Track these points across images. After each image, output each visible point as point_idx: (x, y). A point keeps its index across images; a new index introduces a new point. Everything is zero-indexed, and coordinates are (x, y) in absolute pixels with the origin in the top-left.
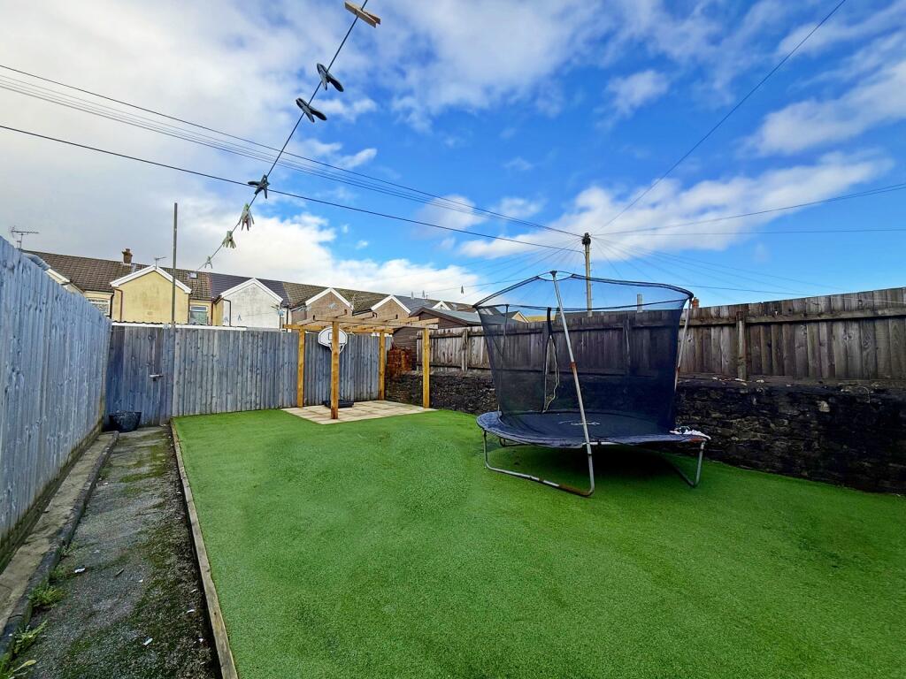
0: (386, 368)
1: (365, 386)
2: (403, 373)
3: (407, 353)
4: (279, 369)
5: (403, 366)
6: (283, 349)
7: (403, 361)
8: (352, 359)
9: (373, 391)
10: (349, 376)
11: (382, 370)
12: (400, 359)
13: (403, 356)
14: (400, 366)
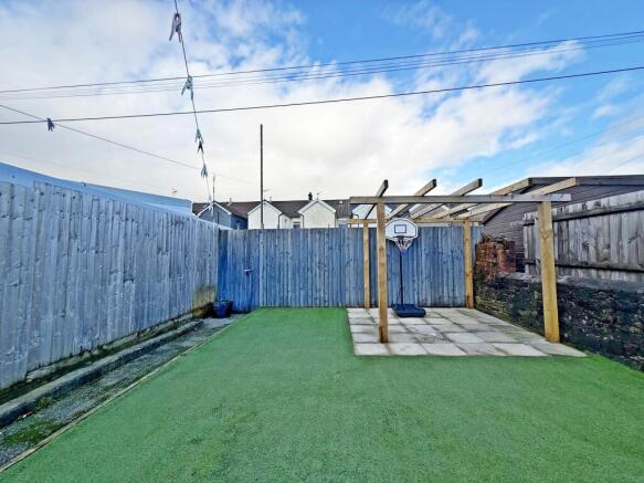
0: (475, 268)
1: (445, 288)
2: (502, 274)
3: (507, 245)
4: (345, 267)
5: (501, 264)
6: (348, 245)
7: (501, 258)
8: (427, 255)
9: (457, 294)
10: (424, 276)
11: (469, 269)
12: (496, 256)
13: (500, 251)
14: (495, 264)
